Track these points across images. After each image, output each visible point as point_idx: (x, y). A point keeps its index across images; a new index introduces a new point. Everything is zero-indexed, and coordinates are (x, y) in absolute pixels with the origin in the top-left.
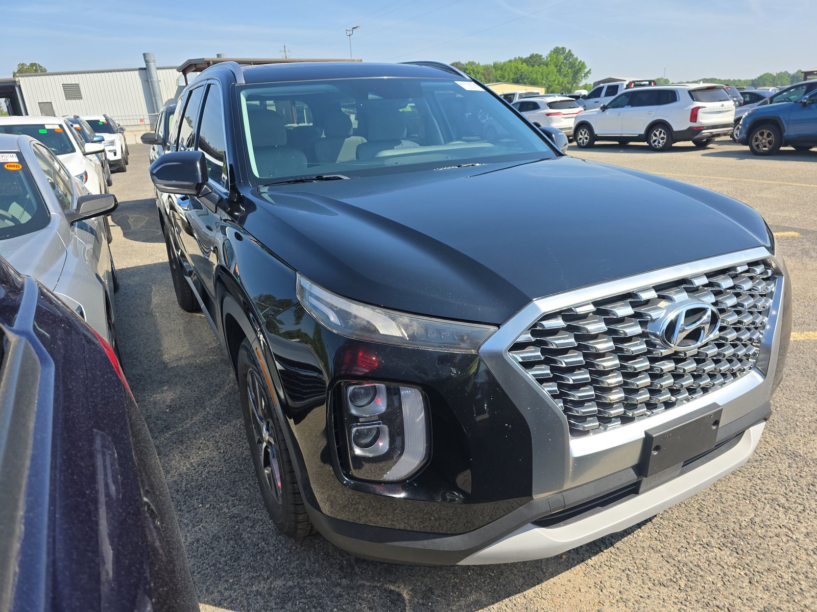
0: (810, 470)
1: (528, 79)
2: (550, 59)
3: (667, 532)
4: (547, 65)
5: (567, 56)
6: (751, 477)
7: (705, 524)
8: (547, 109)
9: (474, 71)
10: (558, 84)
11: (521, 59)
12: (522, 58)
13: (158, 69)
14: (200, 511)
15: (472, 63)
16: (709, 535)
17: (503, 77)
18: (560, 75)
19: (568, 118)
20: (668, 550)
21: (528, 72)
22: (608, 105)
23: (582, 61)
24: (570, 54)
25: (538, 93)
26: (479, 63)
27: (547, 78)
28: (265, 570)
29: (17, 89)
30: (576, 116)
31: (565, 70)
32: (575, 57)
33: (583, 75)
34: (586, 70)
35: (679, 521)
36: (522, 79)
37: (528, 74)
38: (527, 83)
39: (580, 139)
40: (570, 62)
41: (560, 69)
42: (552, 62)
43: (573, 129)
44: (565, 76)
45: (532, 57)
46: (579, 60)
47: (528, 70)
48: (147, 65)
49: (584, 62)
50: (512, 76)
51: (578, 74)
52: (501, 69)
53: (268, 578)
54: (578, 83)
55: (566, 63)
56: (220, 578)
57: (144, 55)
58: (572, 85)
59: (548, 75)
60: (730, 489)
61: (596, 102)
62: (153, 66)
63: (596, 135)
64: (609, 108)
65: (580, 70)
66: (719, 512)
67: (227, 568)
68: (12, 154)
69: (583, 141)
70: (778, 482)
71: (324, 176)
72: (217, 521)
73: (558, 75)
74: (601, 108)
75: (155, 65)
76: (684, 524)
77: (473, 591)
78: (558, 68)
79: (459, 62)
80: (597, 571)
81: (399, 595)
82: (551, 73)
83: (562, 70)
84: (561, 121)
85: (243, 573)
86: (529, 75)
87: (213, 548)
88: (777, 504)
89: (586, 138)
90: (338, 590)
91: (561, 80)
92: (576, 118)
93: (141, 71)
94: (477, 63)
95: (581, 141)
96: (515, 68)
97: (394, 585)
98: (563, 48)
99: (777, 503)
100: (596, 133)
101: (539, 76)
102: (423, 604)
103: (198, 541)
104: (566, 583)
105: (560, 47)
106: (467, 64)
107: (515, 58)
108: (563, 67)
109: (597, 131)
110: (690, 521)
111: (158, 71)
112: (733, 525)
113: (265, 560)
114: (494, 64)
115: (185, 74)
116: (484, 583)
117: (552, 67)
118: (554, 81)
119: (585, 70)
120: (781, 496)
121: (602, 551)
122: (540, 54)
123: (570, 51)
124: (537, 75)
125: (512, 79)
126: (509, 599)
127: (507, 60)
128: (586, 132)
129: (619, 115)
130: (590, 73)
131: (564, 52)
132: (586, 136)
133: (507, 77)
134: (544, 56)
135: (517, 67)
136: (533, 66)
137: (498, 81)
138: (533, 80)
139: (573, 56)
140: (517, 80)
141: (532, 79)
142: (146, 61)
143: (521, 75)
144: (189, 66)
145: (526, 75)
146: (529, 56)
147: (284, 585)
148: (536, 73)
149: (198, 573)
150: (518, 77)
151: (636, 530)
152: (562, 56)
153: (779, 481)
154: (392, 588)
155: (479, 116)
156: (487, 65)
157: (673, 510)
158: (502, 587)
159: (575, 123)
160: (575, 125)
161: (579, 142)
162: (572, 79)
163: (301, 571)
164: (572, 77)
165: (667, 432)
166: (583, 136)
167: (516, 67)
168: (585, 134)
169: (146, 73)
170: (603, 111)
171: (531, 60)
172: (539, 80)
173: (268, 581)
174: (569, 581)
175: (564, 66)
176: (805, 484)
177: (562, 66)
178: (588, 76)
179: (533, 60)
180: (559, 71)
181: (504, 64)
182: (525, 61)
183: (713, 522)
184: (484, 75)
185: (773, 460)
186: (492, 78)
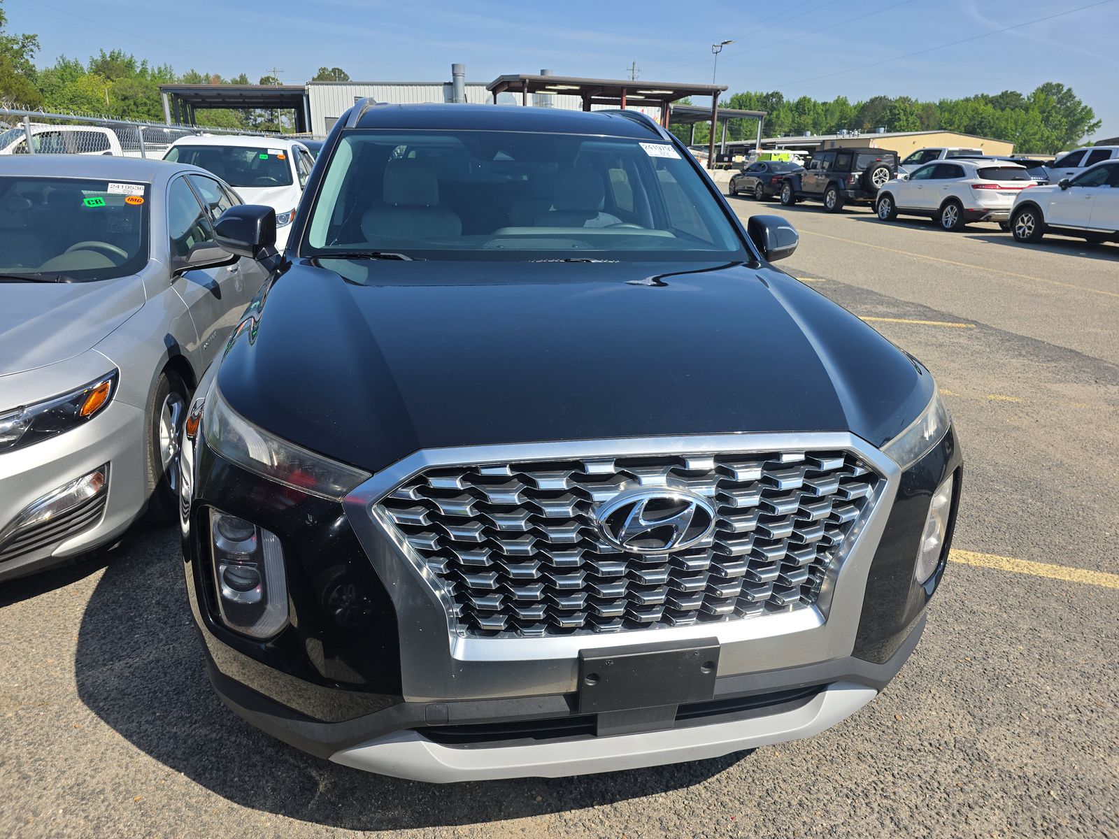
0: (983, 785)
1: (991, 127)
2: (1034, 101)
3: (698, 808)
4: (1027, 110)
5: (1062, 98)
6: (883, 770)
7: (760, 813)
8: (976, 178)
9: (905, 111)
10: (1041, 139)
11: (984, 98)
12: (988, 96)
13: (466, 85)
14: (183, 629)
15: (904, 100)
16: (753, 828)
17: (951, 123)
18: (1046, 126)
19: (1009, 194)
20: (681, 831)
21: (993, 118)
22: (1073, 181)
23: (1089, 107)
24: (1069, 95)
25: (980, 153)
26: (917, 101)
27: (1023, 129)
28: (198, 713)
29: (305, 98)
30: (1020, 193)
31: (1056, 118)
32: (1077, 99)
33: (1086, 128)
34: (1093, 121)
35: (726, 799)
36: (982, 128)
37: (992, 122)
38: (989, 133)
39: (1020, 228)
40: (1068, 107)
41: (1048, 117)
42: (1037, 106)
43: (1011, 211)
44: (1055, 127)
45: (1004, 95)
46: (1083, 105)
47: (994, 115)
48: (454, 79)
49: (1090, 109)
50: (965, 122)
51: (1079, 127)
52: (950, 111)
53: (195, 723)
54: (1076, 140)
55: (1059, 108)
56: (151, 707)
57: (453, 66)
58: (1064, 143)
59: (1025, 124)
60: (837, 777)
61: (1068, 174)
62: (461, 81)
63: (1047, 224)
64: (1073, 186)
65: (1081, 120)
66: (794, 803)
67: (165, 699)
68: (140, 186)
69: (1024, 231)
70: (918, 787)
71: (382, 254)
72: (192, 646)
73: (1042, 125)
74: (1061, 185)
75: (464, 79)
76: (730, 805)
77: (400, 806)
78: (1045, 115)
79: (885, 97)
80: (567, 829)
81: (316, 784)
82: (1031, 122)
83: (1051, 118)
84: (997, 198)
85: (175, 710)
86: (994, 122)
87: (165, 674)
88: (891, 818)
89: (1030, 228)
90: (256, 758)
91: (1047, 134)
92: (1018, 195)
93: (446, 86)
94: (913, 100)
95: (1021, 232)
96: (973, 111)
97: (318, 772)
98: (1059, 85)
99: (892, 815)
100: (1046, 221)
101: (1011, 125)
102: (333, 804)
103: (158, 661)
104: (517, 832)
105: (1054, 83)
106: (896, 101)
107: (976, 96)
108: (1054, 114)
109: (1048, 219)
110: (742, 803)
111: (465, 87)
112: (799, 825)
113: (207, 701)
114: (940, 103)
115: (495, 94)
116: (420, 800)
117: (1035, 114)
118: (1035, 134)
119: (1091, 121)
120: (906, 808)
121: (593, 806)
122: (1018, 93)
123: (1070, 90)
124: (1008, 123)
125: (965, 127)
126: (434, 828)
127: (962, 98)
128: (1030, 218)
129: (1089, 198)
130: (1100, 126)
131: (1059, 92)
132: (1030, 224)
133: (957, 122)
134: (1025, 96)
135: (977, 109)
136: (1003, 110)
137: (941, 128)
138: (999, 131)
139: (1074, 98)
140: (973, 128)
141: (997, 129)
142: (454, 75)
143: (981, 122)
144: (501, 84)
145: (989, 122)
146: (1000, 93)
147: (206, 735)
148: (1007, 120)
149: (134, 696)
150: (975, 124)
151: (658, 793)
152: (1055, 97)
153: (920, 787)
154: (314, 774)
155: (874, 178)
156: (928, 104)
157: (730, 782)
158: (437, 812)
159: (1014, 204)
160: (1015, 206)
161: (1017, 232)
162: (1066, 134)
163: (234, 726)
164: (1067, 130)
165: (610, 659)
166: (1025, 225)
167: (975, 110)
168: (1028, 221)
169: (452, 89)
170: (1064, 189)
171: (1001, 101)
172: (1010, 131)
173: (194, 726)
174: (523, 830)
175: (1056, 112)
176: (961, 801)
177: (1053, 111)
178: (1094, 131)
179: (1007, 101)
180: (1046, 120)
181: (957, 103)
182: (994, 102)
183: (774, 813)
184: (921, 118)
185: (937, 755)
186: (932, 123)
